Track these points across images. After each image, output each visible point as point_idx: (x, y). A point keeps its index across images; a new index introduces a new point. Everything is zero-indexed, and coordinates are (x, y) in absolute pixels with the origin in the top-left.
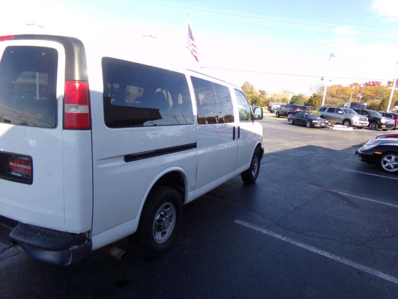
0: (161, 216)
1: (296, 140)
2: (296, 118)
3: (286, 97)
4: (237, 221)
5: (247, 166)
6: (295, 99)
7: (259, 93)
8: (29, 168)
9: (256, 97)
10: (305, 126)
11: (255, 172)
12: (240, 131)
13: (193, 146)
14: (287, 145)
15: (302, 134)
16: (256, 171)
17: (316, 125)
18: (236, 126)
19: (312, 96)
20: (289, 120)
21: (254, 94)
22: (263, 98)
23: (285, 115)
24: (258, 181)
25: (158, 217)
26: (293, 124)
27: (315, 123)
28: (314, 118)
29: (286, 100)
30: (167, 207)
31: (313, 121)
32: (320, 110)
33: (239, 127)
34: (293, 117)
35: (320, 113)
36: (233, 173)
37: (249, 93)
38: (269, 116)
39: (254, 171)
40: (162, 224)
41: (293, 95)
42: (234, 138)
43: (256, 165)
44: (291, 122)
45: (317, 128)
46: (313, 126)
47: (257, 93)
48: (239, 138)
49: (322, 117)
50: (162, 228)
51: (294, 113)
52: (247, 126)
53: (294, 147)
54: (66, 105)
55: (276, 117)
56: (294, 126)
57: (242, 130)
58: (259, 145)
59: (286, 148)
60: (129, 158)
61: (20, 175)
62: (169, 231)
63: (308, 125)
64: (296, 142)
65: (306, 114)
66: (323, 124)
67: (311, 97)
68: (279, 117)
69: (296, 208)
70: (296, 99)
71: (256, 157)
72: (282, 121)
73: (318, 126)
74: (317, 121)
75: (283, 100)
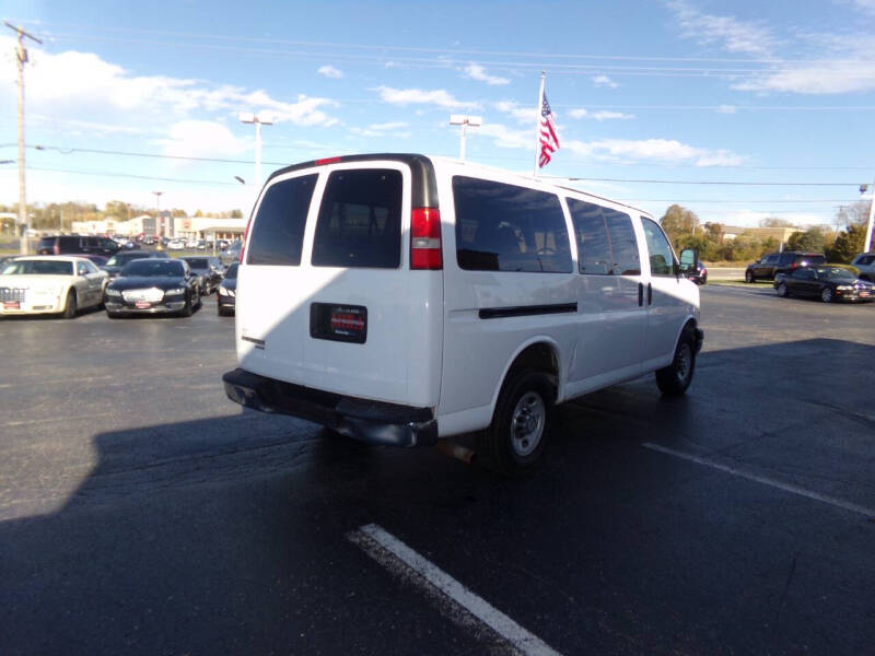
0: (524, 413)
1: (789, 327)
2: (793, 280)
3: (775, 237)
4: (648, 445)
5: (667, 359)
6: (799, 241)
7: (705, 230)
8: (362, 324)
9: (698, 241)
10: (818, 299)
11: (685, 375)
12: (653, 293)
13: (570, 308)
14: (765, 336)
15: (807, 316)
16: (686, 371)
17: (846, 296)
18: (645, 283)
19: (846, 231)
20: (777, 286)
21: (693, 234)
22: (715, 242)
23: (768, 276)
24: (690, 391)
25: (518, 414)
26: (786, 296)
27: (843, 292)
28: (840, 279)
29: (774, 244)
30: (531, 400)
31: (840, 288)
32: (860, 262)
33: (650, 285)
34: (787, 280)
35: (858, 270)
36: (639, 365)
37: (680, 232)
38: (730, 281)
39: (682, 374)
40: (524, 425)
41: (794, 230)
42: (641, 304)
43: (686, 361)
44: (782, 291)
45: (850, 302)
46: (838, 299)
47: (701, 231)
48: (650, 303)
49: (863, 277)
50: (524, 431)
51: (790, 272)
52: (665, 285)
53: (783, 340)
54: (414, 239)
55: (743, 282)
56: (789, 301)
57: (657, 292)
58: (692, 322)
59: (763, 342)
60: (486, 314)
61: (346, 333)
62: (534, 439)
63: (826, 295)
64: (788, 332)
65: (821, 271)
66: (865, 294)
67: (843, 233)
68: (752, 281)
69: (765, 434)
70: (801, 242)
71: (685, 345)
72: (760, 290)
73: (853, 298)
74: (850, 288)
75: (769, 244)
